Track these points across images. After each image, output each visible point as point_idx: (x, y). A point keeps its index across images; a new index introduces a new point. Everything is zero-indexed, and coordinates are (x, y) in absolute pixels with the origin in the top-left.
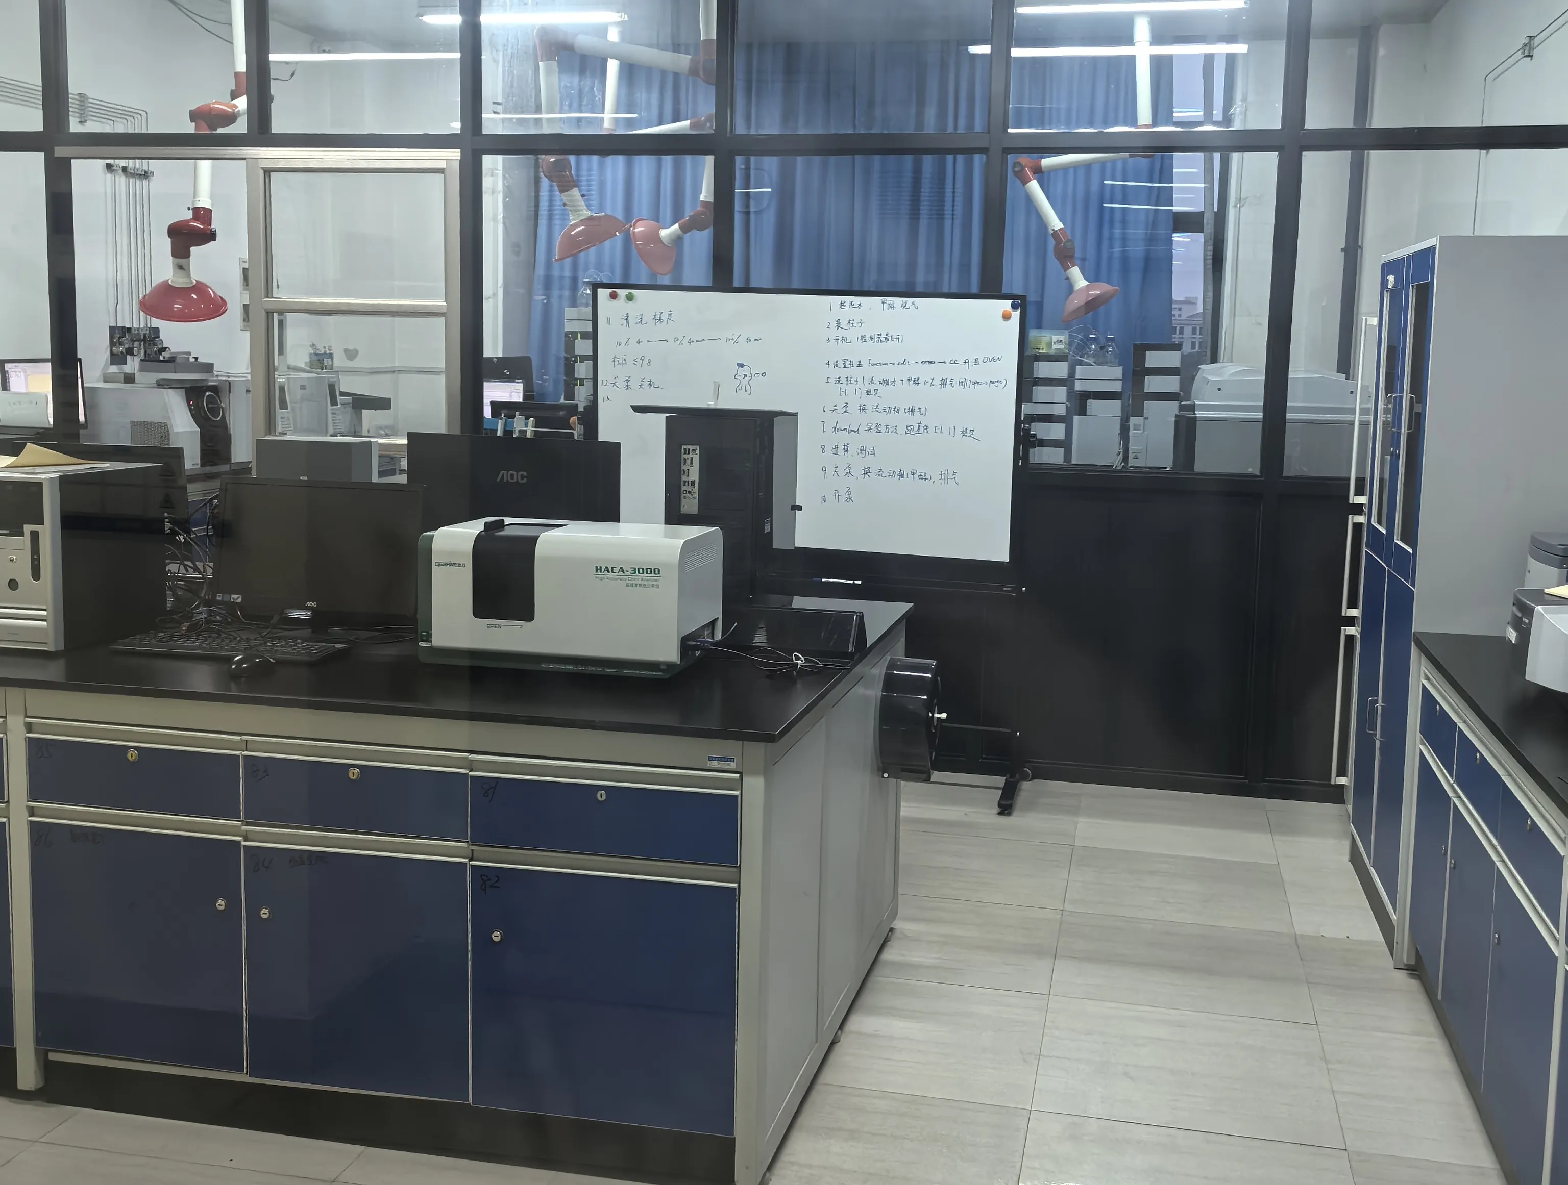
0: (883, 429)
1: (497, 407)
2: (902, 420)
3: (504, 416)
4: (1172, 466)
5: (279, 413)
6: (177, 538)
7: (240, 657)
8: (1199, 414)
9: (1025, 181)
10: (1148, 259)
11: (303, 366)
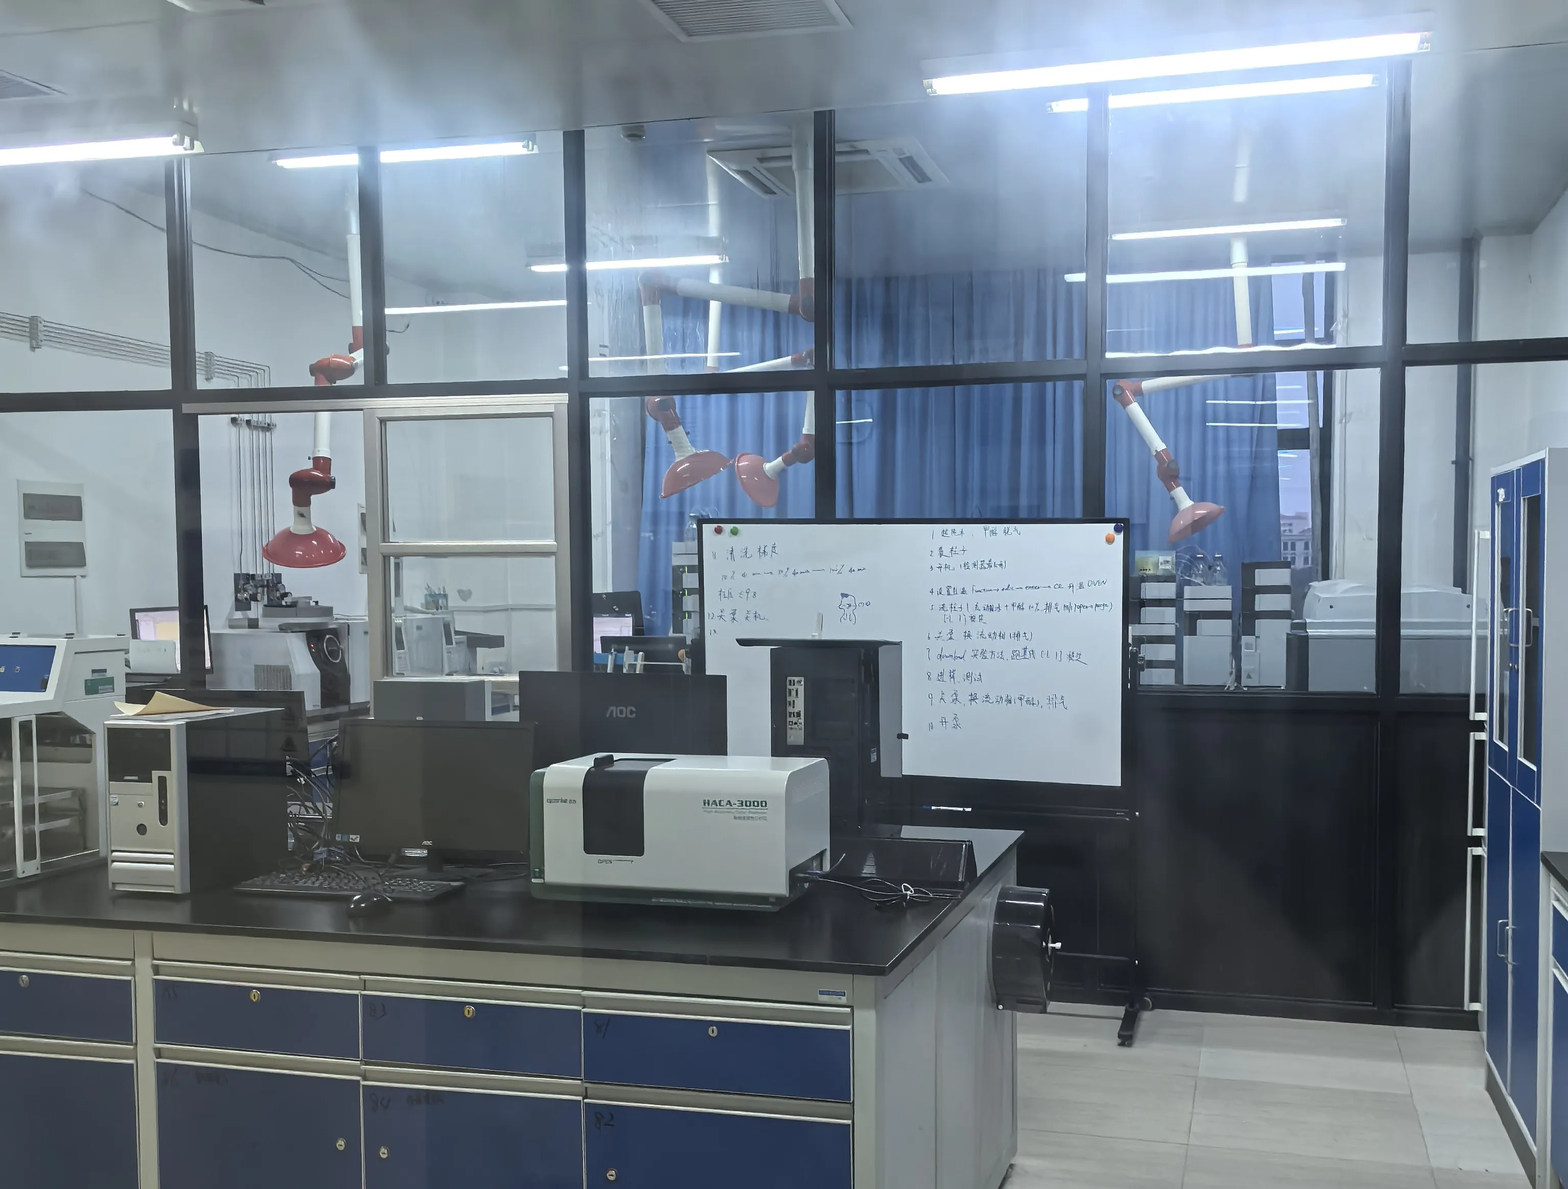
0: (988, 655)
1: (607, 642)
2: (1008, 646)
3: (614, 651)
4: (1285, 685)
5: (396, 653)
6: (298, 780)
7: (359, 896)
8: (1311, 632)
9: (1125, 404)
10: (1253, 476)
11: (420, 608)
